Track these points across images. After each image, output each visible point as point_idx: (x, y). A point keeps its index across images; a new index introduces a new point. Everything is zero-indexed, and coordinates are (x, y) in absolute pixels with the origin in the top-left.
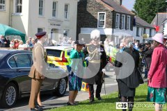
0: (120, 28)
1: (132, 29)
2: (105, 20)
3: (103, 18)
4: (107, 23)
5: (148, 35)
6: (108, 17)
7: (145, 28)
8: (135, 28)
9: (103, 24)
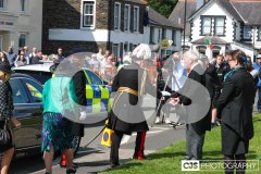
0: (122, 29)
1: (142, 32)
2: (94, 14)
3: (91, 10)
4: (98, 20)
5: (170, 42)
6: (100, 8)
7: (164, 28)
8: (147, 30)
9: (91, 23)
